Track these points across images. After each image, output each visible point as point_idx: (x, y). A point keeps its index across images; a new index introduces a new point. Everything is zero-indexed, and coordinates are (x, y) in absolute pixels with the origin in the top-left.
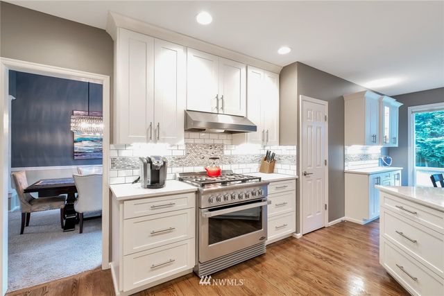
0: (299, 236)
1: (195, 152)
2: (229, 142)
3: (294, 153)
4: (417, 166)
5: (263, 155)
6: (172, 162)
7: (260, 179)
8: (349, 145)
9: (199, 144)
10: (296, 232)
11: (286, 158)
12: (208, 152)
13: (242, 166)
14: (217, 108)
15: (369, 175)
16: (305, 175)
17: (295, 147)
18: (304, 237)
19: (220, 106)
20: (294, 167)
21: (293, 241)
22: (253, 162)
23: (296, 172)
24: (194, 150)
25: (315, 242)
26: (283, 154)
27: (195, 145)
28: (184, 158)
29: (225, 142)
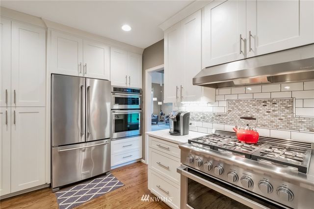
1: (239, 109)
6: (213, 118)
9: (245, 101)
12: (258, 110)
24: (237, 107)
27: (238, 101)
28: (225, 115)
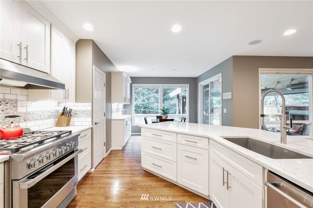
0: (93, 170)
2: (24, 98)
3: (90, 108)
4: (136, 113)
5: (57, 111)
7: (70, 132)
8: (113, 103)
10: (91, 168)
11: (82, 112)
13: (38, 122)
14: (20, 57)
15: (124, 120)
16: (96, 124)
17: (91, 104)
18: (96, 170)
19: (24, 56)
20: (90, 119)
21: (90, 175)
22: (49, 117)
23: (91, 123)
25: (104, 170)
26: (79, 109)
29: (19, 98)
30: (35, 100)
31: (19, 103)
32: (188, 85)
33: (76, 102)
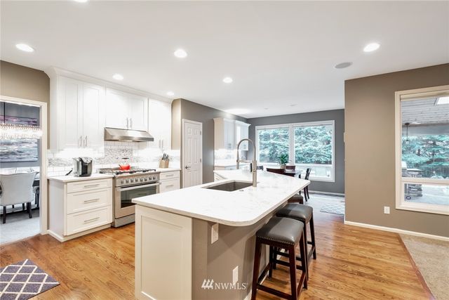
1: (112, 154)
2: (137, 148)
3: (179, 155)
7: (155, 170)
8: (217, 149)
9: (114, 149)
11: (175, 158)
12: (121, 154)
14: (127, 126)
16: (186, 168)
19: (129, 125)
20: (179, 164)
22: (154, 160)
23: (180, 166)
26: (173, 155)
27: (111, 149)
28: (103, 159)
30: (143, 149)
31: (134, 151)
32: (334, 121)
33: (172, 148)
